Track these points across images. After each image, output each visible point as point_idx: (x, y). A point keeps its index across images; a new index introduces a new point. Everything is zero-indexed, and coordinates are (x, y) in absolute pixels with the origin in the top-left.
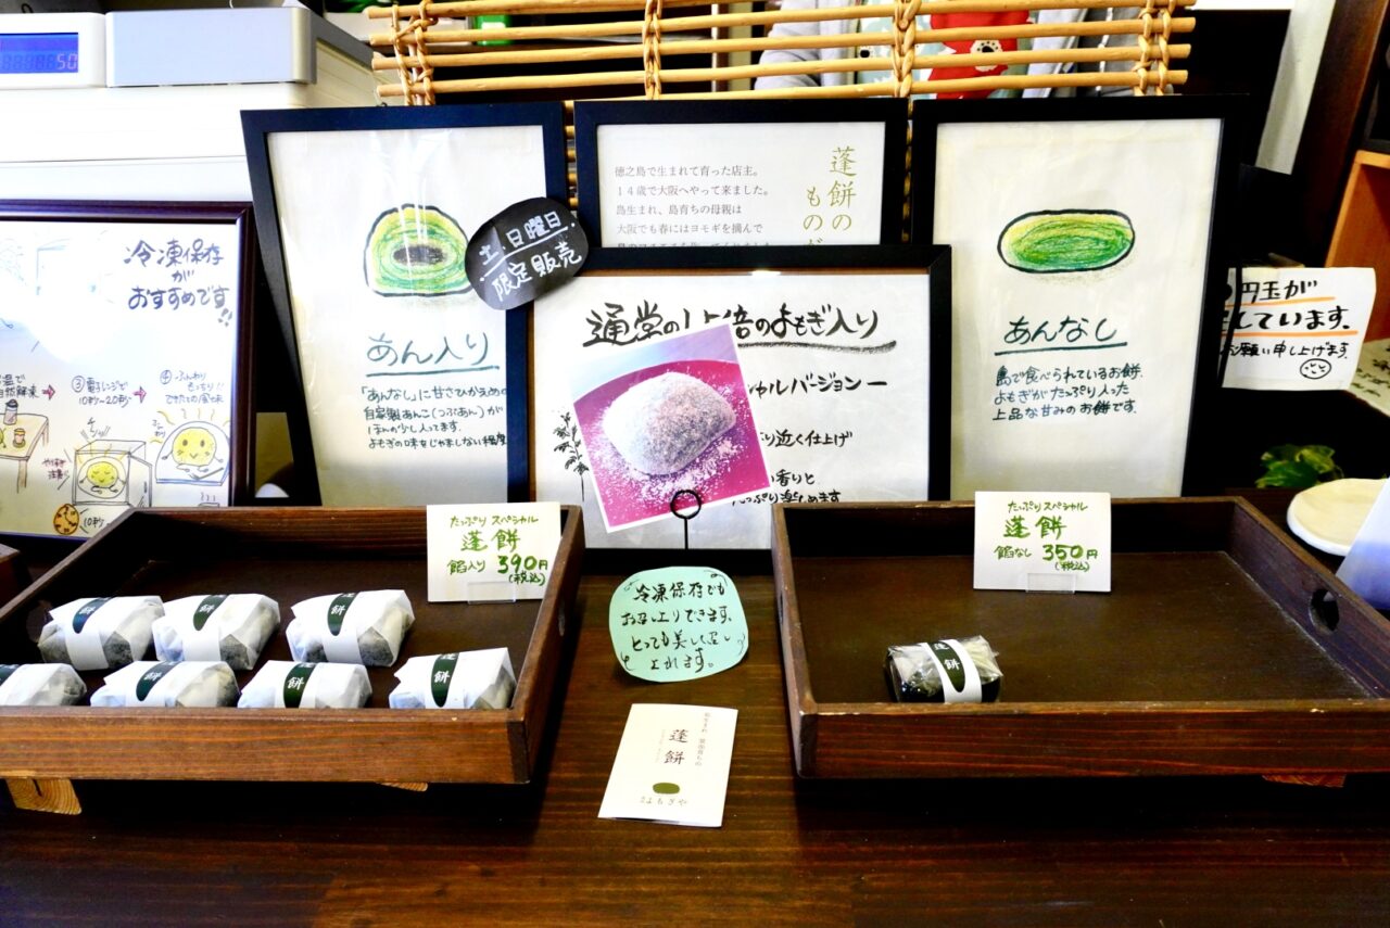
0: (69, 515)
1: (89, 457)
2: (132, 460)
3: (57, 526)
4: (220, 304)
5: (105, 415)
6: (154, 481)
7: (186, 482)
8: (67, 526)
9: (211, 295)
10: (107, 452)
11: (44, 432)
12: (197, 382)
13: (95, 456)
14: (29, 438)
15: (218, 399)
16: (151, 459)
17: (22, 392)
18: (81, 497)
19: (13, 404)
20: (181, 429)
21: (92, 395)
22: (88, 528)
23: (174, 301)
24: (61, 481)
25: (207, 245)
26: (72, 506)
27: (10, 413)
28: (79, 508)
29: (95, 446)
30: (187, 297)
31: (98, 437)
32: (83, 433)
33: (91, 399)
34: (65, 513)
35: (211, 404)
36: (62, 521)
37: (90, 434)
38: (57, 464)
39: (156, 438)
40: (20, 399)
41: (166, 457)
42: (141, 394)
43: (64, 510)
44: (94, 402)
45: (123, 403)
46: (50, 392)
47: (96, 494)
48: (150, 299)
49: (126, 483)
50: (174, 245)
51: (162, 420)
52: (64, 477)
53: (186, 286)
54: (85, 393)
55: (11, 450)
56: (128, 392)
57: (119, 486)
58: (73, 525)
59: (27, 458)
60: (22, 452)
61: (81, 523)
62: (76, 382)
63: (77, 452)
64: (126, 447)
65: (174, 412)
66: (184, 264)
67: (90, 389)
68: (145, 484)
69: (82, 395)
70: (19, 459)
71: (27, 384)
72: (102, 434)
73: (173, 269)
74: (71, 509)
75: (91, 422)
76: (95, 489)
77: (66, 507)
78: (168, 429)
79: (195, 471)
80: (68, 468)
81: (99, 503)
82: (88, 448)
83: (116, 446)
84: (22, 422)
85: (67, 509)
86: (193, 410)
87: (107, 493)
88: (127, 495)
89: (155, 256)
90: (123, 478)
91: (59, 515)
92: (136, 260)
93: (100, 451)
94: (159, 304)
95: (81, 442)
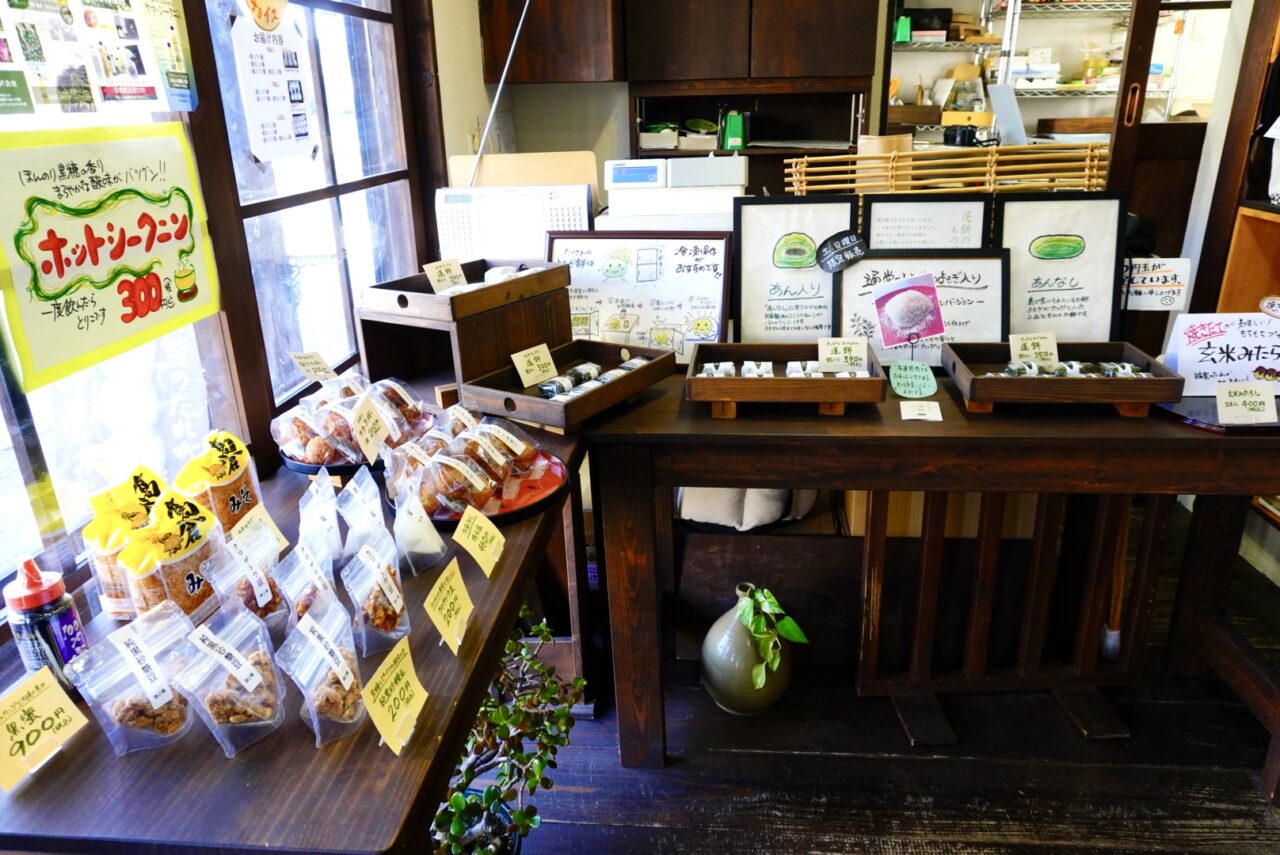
1: (656, 331)
2: (675, 332)
4: (715, 270)
5: (663, 314)
6: (685, 340)
7: (698, 340)
9: (711, 267)
10: (664, 329)
11: (637, 321)
12: (705, 301)
13: (659, 331)
14: (631, 324)
15: (714, 307)
16: (684, 331)
17: (628, 306)
19: (624, 311)
20: (699, 319)
23: (696, 269)
25: (710, 248)
27: (623, 314)
29: (659, 327)
30: (701, 268)
31: (660, 323)
32: (654, 322)
33: (658, 308)
35: (710, 310)
37: (657, 322)
38: (642, 334)
39: (686, 324)
40: (628, 309)
41: (690, 331)
42: (680, 306)
45: (672, 310)
46: (640, 306)
47: (659, 346)
48: (685, 269)
49: (672, 341)
50: (696, 247)
51: (688, 316)
52: (645, 339)
53: (700, 264)
54: (656, 306)
55: (622, 329)
56: (675, 305)
57: (669, 342)
59: (630, 332)
60: (628, 330)
62: (652, 302)
63: (651, 329)
64: (672, 327)
65: (695, 313)
66: (700, 255)
67: (658, 304)
69: (654, 307)
70: (626, 333)
71: (630, 303)
72: (662, 322)
73: (696, 257)
75: (657, 317)
76: (659, 344)
78: (691, 319)
79: (702, 336)
80: (647, 335)
82: (656, 328)
83: (668, 326)
84: (628, 318)
86: (702, 312)
87: (663, 345)
88: (673, 346)
89: (688, 252)
90: (671, 339)
92: (680, 253)
93: (661, 329)
94: (689, 271)
95: (653, 325)
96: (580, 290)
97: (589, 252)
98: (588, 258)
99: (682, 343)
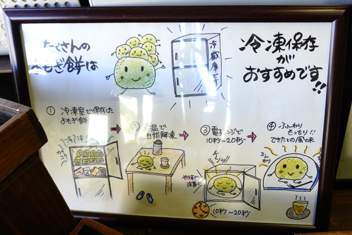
0: (202, 208)
1: (215, 174)
2: (246, 176)
3: (195, 214)
4: (314, 78)
6: (262, 188)
7: (285, 189)
8: (201, 213)
9: (308, 72)
10: (227, 171)
11: (182, 160)
12: (297, 129)
13: (219, 174)
14: (172, 163)
15: (311, 140)
16: (260, 175)
17: (165, 135)
18: (210, 197)
19: (159, 143)
20: (283, 158)
21: (216, 137)
22: (216, 215)
23: (279, 76)
24: (196, 188)
25: (305, 37)
26: (204, 202)
27: (157, 148)
28: (209, 204)
29: (219, 168)
30: (288, 74)
31: (220, 162)
32: (210, 160)
33: (215, 140)
34: (200, 206)
35: (304, 144)
36: (198, 210)
37: (215, 161)
38: (192, 178)
39: (263, 163)
40: (163, 140)
41: (271, 175)
42: (253, 137)
43: (199, 204)
44: (217, 141)
45: (239, 143)
46: (185, 135)
47: (221, 196)
48: (260, 75)
49: (242, 189)
50: (279, 36)
51: (267, 153)
52: (198, 186)
53: (288, 66)
54: (211, 135)
55: (159, 170)
56: (243, 135)
57: (237, 191)
58: (206, 213)
59: (171, 175)
60: (168, 172)
61: (211, 211)
62: (203, 129)
63: (206, 172)
64: (241, 169)
65: (278, 148)
66: (286, 51)
67: (214, 133)
68: (256, 190)
69: (208, 137)
70: (166, 175)
71: (168, 130)
72: (224, 161)
73: (278, 54)
74: (203, 204)
75: (215, 153)
76: (220, 193)
77: (200, 203)
78: (273, 158)
79: (291, 183)
80: (200, 180)
81: (223, 201)
82: (214, 169)
83: (234, 168)
84: (166, 153)
85: (201, 204)
86: (290, 147)
87: (228, 195)
88: (243, 196)
89: (264, 45)
90: (240, 186)
91: (195, 207)
92: (249, 48)
93: (222, 171)
94: (267, 78)
95: (209, 165)
96: (81, 110)
97: (85, 46)
98: (86, 56)
99: (257, 192)
